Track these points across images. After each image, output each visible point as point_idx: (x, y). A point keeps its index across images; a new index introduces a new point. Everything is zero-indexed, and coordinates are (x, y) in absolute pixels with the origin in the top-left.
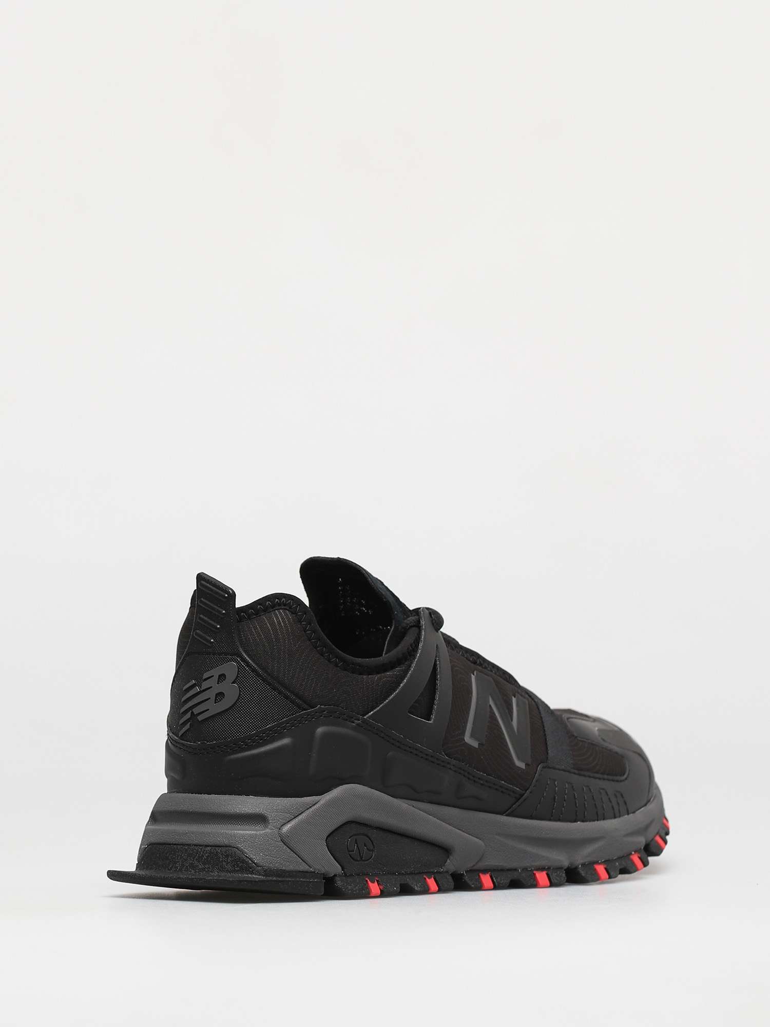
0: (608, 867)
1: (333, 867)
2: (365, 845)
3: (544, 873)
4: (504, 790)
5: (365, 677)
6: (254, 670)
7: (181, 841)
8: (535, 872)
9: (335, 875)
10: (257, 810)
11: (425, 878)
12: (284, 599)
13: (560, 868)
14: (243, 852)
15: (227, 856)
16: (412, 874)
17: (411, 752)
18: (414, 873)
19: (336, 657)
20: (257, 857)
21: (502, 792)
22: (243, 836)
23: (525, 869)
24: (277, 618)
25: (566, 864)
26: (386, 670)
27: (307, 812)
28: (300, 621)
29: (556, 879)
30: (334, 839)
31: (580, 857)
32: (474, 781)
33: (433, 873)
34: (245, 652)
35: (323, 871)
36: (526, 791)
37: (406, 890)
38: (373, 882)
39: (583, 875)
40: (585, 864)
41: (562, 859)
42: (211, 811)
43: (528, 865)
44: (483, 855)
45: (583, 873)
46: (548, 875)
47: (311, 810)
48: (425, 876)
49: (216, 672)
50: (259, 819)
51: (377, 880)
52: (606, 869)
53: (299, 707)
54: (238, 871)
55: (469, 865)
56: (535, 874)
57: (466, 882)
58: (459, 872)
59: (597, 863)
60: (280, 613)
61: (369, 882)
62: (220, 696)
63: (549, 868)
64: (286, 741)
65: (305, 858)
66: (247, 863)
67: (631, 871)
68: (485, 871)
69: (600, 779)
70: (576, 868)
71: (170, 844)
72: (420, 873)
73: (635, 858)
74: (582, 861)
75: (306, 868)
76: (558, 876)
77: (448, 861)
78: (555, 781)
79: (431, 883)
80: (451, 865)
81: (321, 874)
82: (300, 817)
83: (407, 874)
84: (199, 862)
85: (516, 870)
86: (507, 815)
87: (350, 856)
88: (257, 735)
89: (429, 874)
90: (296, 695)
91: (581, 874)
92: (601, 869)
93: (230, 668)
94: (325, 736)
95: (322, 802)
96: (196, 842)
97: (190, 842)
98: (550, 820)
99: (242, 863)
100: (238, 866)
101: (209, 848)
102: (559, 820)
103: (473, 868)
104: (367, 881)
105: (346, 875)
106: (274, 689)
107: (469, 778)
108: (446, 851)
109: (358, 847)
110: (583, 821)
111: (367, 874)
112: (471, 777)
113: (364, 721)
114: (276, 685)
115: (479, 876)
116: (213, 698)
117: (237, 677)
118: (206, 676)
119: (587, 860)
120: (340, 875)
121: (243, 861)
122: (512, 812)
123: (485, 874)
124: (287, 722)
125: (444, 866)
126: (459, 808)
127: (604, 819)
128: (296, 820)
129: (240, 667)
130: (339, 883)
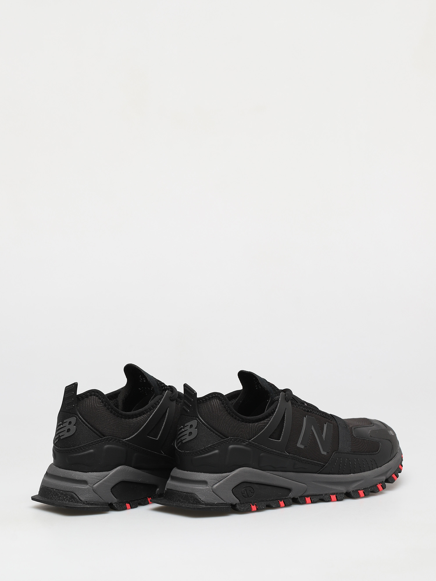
0: (364, 492)
1: (235, 500)
2: (250, 491)
3: (335, 496)
4: (315, 464)
5: (251, 424)
6: (203, 424)
7: (176, 490)
8: (330, 495)
9: (236, 504)
10: (203, 479)
11: (279, 502)
12: (217, 395)
13: (343, 493)
14: (197, 496)
15: (191, 497)
16: (273, 500)
17: (271, 453)
18: (274, 500)
19: (238, 417)
20: (202, 498)
21: (315, 465)
22: (198, 489)
23: (326, 494)
24: (213, 403)
25: (345, 491)
26: (261, 421)
27: (224, 480)
28: (223, 404)
29: (340, 498)
30: (235, 490)
31: (351, 488)
32: (302, 462)
33: (283, 499)
34: (201, 416)
35: (230, 503)
36: (326, 464)
37: (269, 507)
38: (253, 505)
39: (353, 495)
40: (354, 491)
41: (343, 489)
42: (187, 478)
43: (328, 493)
44: (306, 490)
45: (352, 495)
46: (336, 496)
47: (225, 479)
48: (279, 501)
49: (189, 424)
50: (205, 482)
51: (256, 505)
52: (363, 492)
53: (222, 438)
54: (195, 503)
55: (300, 495)
56: (330, 497)
57: (299, 501)
58: (296, 497)
59: (360, 490)
60: (214, 400)
61: (252, 505)
62: (190, 433)
63: (337, 493)
64: (217, 451)
65: (222, 498)
66: (199, 501)
67: (376, 492)
68: (308, 496)
69: (364, 455)
70: (350, 492)
71: (173, 490)
72: (277, 500)
73: (379, 486)
74: (352, 490)
75: (223, 502)
76: (340, 496)
77: (290, 494)
78: (340, 458)
79: (282, 503)
80: (291, 495)
81: (230, 504)
82: (221, 482)
83: (270, 500)
84: (181, 499)
85: (322, 495)
86: (318, 474)
87: (243, 496)
88: (205, 449)
89: (281, 500)
90: (220, 433)
91: (351, 495)
92: (361, 492)
93: (194, 423)
94: (233, 449)
95: (230, 476)
96: (181, 491)
97: (179, 490)
98: (338, 474)
99: (197, 501)
100: (195, 502)
101: (185, 493)
102: (343, 474)
103: (302, 495)
104: (251, 505)
105: (241, 504)
106: (211, 431)
107: (299, 461)
108: (289, 490)
109: (247, 492)
110: (354, 473)
111: (251, 502)
112: (300, 460)
113: (250, 443)
114: (212, 429)
115: (305, 498)
116: (188, 434)
117: (197, 426)
118: (186, 425)
119: (354, 489)
120: (238, 504)
121: (197, 500)
122: (320, 472)
123: (308, 497)
124: (216, 444)
125: (288, 496)
126: (295, 472)
127: (364, 472)
128: (219, 483)
129: (198, 422)
130: (238, 507)
